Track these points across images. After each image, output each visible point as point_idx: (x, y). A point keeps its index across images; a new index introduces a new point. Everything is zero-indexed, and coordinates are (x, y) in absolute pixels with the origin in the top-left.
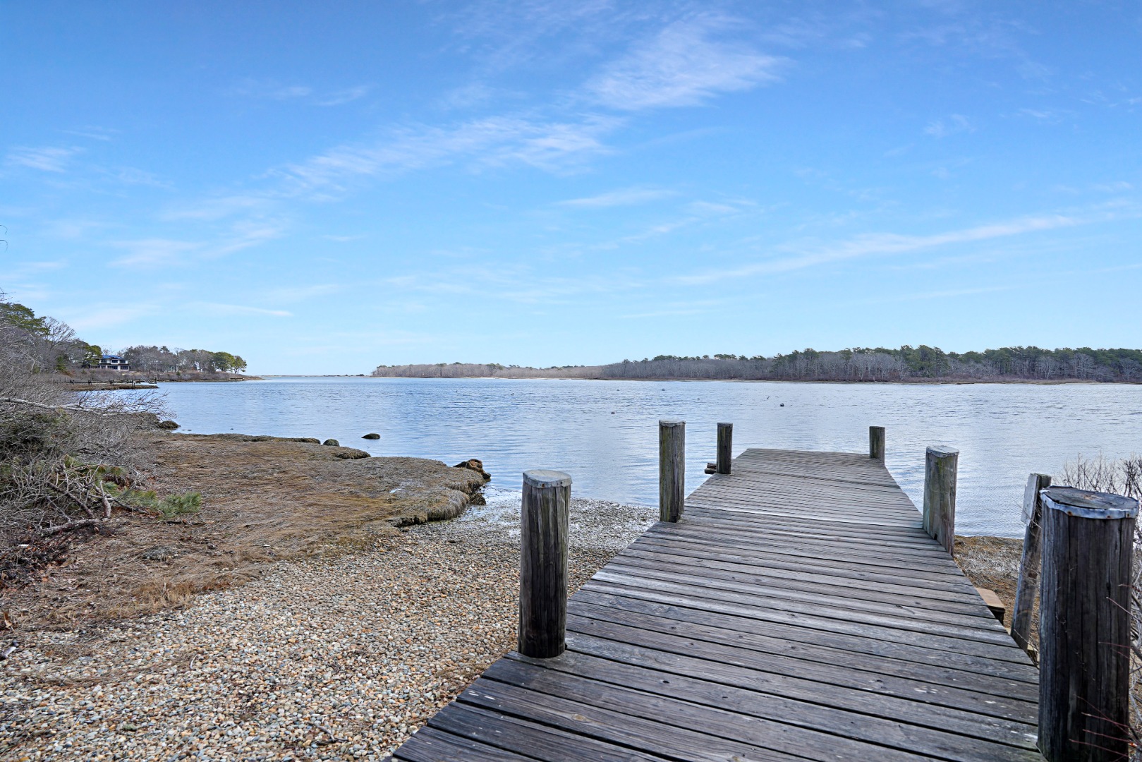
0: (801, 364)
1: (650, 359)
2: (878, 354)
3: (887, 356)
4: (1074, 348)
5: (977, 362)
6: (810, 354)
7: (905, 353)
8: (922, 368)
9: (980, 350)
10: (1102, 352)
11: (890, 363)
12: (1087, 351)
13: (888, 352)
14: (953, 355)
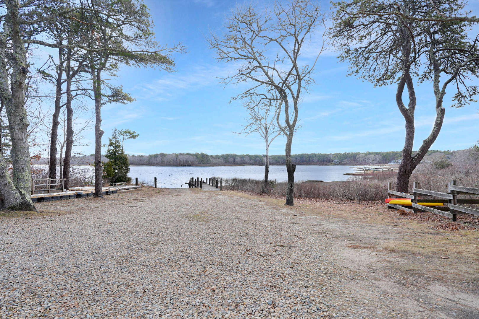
0: (159, 159)
1: (87, 155)
2: (188, 156)
3: (191, 156)
4: (245, 154)
5: (219, 159)
6: (163, 155)
7: (196, 155)
8: (202, 161)
9: (220, 154)
10: (252, 156)
11: (192, 159)
12: (248, 156)
13: (191, 155)
14: (212, 156)
